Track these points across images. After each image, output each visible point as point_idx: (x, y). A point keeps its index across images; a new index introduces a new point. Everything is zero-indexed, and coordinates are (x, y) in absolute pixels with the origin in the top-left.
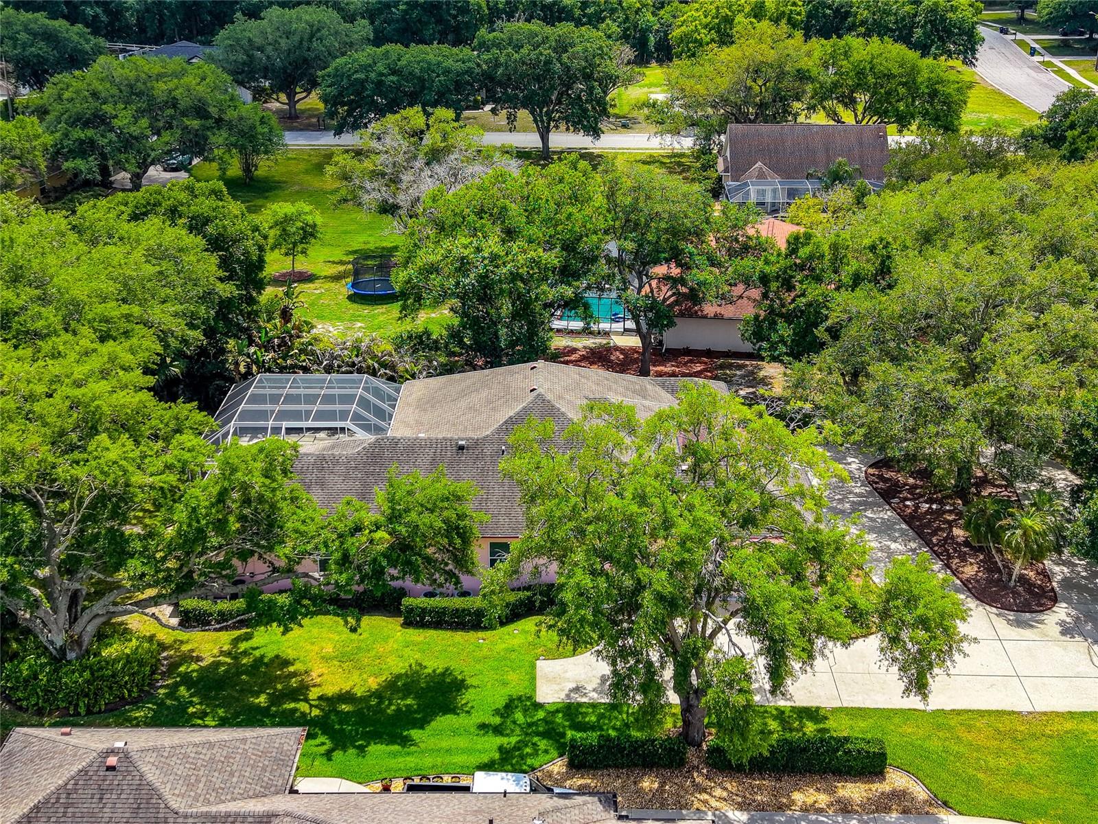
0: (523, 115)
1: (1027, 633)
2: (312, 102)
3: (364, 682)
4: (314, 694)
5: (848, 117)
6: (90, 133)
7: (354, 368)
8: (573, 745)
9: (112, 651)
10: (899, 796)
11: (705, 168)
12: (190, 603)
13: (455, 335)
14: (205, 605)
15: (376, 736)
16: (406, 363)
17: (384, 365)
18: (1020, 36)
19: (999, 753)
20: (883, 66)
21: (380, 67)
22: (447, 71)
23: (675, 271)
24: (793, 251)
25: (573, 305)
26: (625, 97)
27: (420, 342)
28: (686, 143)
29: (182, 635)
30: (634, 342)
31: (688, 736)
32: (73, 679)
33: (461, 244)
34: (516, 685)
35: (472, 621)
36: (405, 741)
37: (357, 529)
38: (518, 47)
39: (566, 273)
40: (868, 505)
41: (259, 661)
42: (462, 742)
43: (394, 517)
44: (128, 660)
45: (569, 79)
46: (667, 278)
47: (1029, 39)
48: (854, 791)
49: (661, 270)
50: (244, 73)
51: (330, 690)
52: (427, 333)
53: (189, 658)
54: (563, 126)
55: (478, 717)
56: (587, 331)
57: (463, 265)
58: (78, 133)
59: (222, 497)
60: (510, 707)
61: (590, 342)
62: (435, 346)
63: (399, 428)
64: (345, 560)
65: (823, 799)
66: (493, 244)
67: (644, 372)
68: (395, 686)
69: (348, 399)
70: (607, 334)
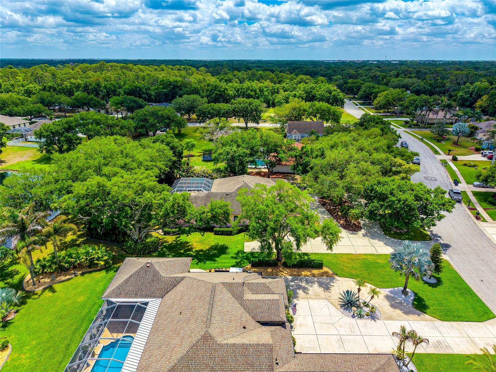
0: (242, 119)
1: (354, 236)
2: (194, 116)
3: (205, 247)
4: (194, 250)
5: (315, 119)
6: (144, 123)
7: (203, 176)
8: (252, 261)
9: (148, 240)
10: (326, 273)
11: (283, 131)
12: (166, 229)
13: (226, 169)
14: (170, 230)
15: (208, 259)
16: (215, 175)
17: (210, 176)
18: (354, 101)
19: (348, 263)
20: (324, 108)
21: (209, 108)
22: (224, 109)
23: (276, 155)
24: (302, 150)
25: (252, 162)
26: (264, 115)
27: (218, 171)
28: (278, 126)
29: (164, 237)
30: (266, 170)
31: (278, 259)
32: (139, 246)
33: (227, 148)
34: (240, 248)
35: (230, 234)
36: (214, 261)
37: (204, 213)
38: (240, 104)
39: (251, 155)
40: (319, 207)
41: (182, 243)
42: (227, 261)
43: (212, 210)
44: (152, 242)
45: (252, 111)
46: (274, 156)
47: (356, 102)
48: (316, 272)
49: (273, 154)
50: (179, 110)
51: (198, 249)
52: (220, 168)
53: (166, 242)
54: (251, 122)
55: (231, 255)
56: (256, 168)
57: (228, 153)
58: (141, 123)
59: (173, 205)
60: (238, 253)
61: (257, 170)
62: (222, 171)
63: (214, 190)
64: (201, 220)
65: (309, 273)
66: (235, 148)
67: (269, 177)
68: (212, 248)
69: (202, 183)
70: (260, 169)
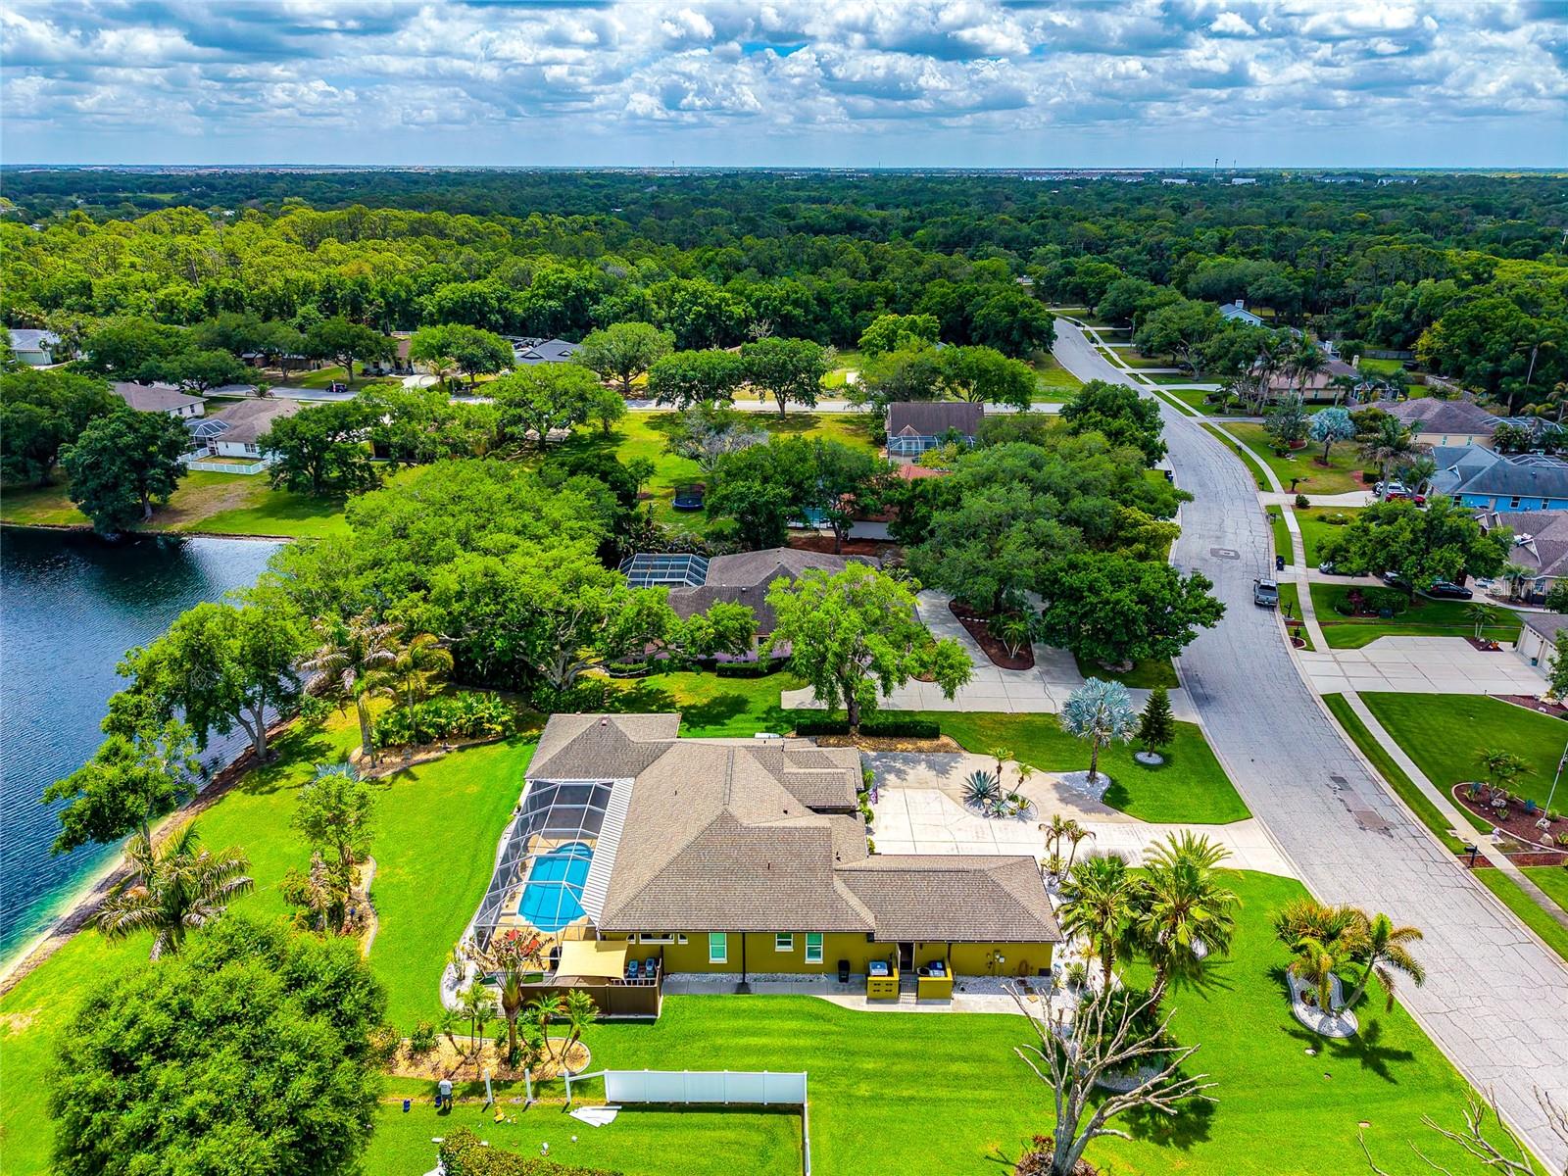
0: (769, 393)
1: (1015, 678)
2: (641, 381)
3: (701, 701)
4: (678, 705)
5: (964, 393)
6: (519, 410)
7: (684, 551)
8: (799, 725)
9: (583, 686)
10: (945, 745)
11: (877, 427)
12: (615, 665)
13: (737, 532)
14: (623, 666)
15: (710, 723)
16: (710, 546)
17: (700, 549)
18: (1087, 328)
19: (993, 729)
20: (986, 364)
21: (684, 366)
22: (724, 369)
23: (852, 497)
24: (914, 489)
25: (799, 514)
26: (829, 380)
27: (718, 536)
28: (867, 408)
29: (613, 680)
30: (832, 534)
31: (850, 722)
32: (567, 698)
33: (739, 485)
34: (772, 701)
35: (754, 673)
36: (723, 724)
37: (699, 629)
38: (766, 354)
39: (795, 500)
40: (949, 621)
41: (650, 691)
42: (748, 725)
44: (591, 690)
45: (797, 371)
46: (849, 501)
47: (1092, 330)
48: (924, 744)
49: (846, 496)
51: (686, 704)
52: (722, 531)
53: (617, 690)
54: (793, 399)
55: (754, 715)
56: (805, 529)
57: (742, 498)
58: (514, 411)
59: (639, 613)
60: (769, 712)
61: (808, 534)
62: (726, 538)
63: (712, 581)
65: (910, 747)
66: (757, 486)
67: (837, 552)
68: (716, 702)
69: (685, 567)
70: (817, 530)
